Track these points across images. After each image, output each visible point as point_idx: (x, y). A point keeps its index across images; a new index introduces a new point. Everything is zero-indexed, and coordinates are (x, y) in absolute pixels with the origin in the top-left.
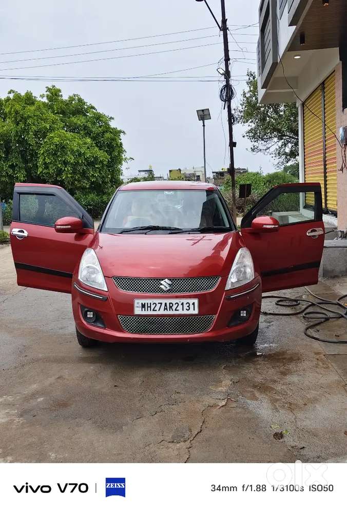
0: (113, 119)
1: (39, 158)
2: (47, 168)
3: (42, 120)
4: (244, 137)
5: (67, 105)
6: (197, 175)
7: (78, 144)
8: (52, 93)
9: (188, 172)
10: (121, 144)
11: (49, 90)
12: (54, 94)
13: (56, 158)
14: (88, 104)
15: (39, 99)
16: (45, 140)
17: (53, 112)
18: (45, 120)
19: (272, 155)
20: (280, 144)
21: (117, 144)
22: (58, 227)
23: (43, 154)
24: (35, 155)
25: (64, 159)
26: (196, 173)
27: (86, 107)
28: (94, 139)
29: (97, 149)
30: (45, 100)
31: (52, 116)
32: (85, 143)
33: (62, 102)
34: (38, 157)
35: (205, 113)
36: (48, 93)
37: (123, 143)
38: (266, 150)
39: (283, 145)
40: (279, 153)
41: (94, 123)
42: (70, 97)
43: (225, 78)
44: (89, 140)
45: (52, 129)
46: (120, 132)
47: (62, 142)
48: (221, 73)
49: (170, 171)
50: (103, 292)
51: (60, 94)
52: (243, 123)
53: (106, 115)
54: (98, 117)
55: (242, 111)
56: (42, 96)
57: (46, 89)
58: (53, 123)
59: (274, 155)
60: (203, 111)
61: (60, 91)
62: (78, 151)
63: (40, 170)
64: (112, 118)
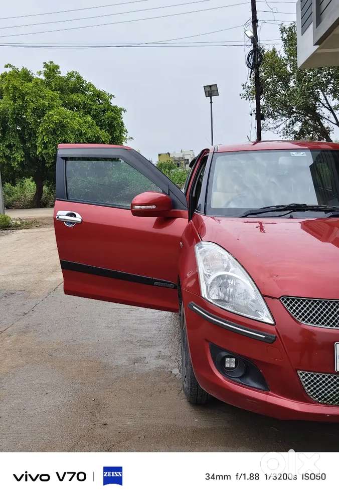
0: (114, 96)
1: (38, 137)
2: (46, 148)
3: (40, 97)
4: (251, 115)
5: (66, 81)
6: (186, 158)
7: (79, 122)
8: (50, 70)
9: (177, 156)
10: (122, 123)
11: (46, 65)
12: (52, 70)
13: (55, 137)
14: (87, 82)
15: (35, 76)
16: (44, 118)
17: (51, 89)
18: (44, 97)
19: (279, 135)
20: (288, 122)
21: (118, 124)
22: (137, 207)
23: (42, 132)
24: (33, 134)
25: (64, 138)
26: (185, 156)
27: (84, 85)
28: (94, 117)
29: (98, 128)
30: (42, 77)
31: (50, 93)
32: (86, 122)
33: (60, 78)
34: (36, 137)
35: (212, 89)
36: (45, 69)
37: (124, 122)
38: (275, 128)
39: (290, 124)
40: (287, 132)
41: (95, 101)
42: (69, 74)
43: (252, 43)
44: (89, 119)
45: (50, 107)
46: (121, 110)
47: (62, 120)
48: (249, 36)
49: (159, 155)
50: (264, 326)
51: (58, 70)
52: (251, 100)
53: (107, 92)
54: (99, 95)
55: (251, 87)
56: (39, 73)
57: (43, 65)
58: (52, 100)
59: (282, 134)
60: (210, 86)
61: (58, 67)
62: (78, 130)
63: (39, 150)
64: (112, 96)
